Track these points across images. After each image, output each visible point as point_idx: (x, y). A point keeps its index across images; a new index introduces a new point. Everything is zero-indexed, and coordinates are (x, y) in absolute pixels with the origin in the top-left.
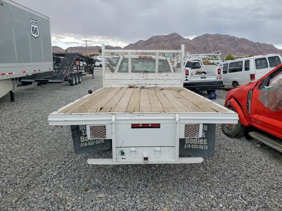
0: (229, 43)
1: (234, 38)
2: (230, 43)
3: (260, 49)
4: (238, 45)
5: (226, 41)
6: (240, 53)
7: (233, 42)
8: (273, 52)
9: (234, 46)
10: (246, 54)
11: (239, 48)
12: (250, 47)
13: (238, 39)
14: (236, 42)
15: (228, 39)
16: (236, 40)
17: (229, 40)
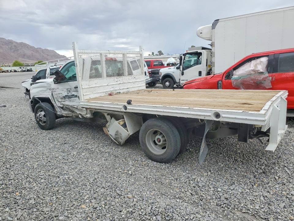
0: (7, 47)
1: (11, 42)
2: (9, 48)
3: (43, 54)
4: (18, 49)
5: (3, 45)
6: (23, 59)
7: (11, 47)
8: (57, 57)
9: (14, 51)
10: (29, 59)
11: (21, 52)
12: (32, 52)
13: (16, 43)
14: (15, 46)
15: (4, 42)
16: (14, 44)
17: (6, 44)
